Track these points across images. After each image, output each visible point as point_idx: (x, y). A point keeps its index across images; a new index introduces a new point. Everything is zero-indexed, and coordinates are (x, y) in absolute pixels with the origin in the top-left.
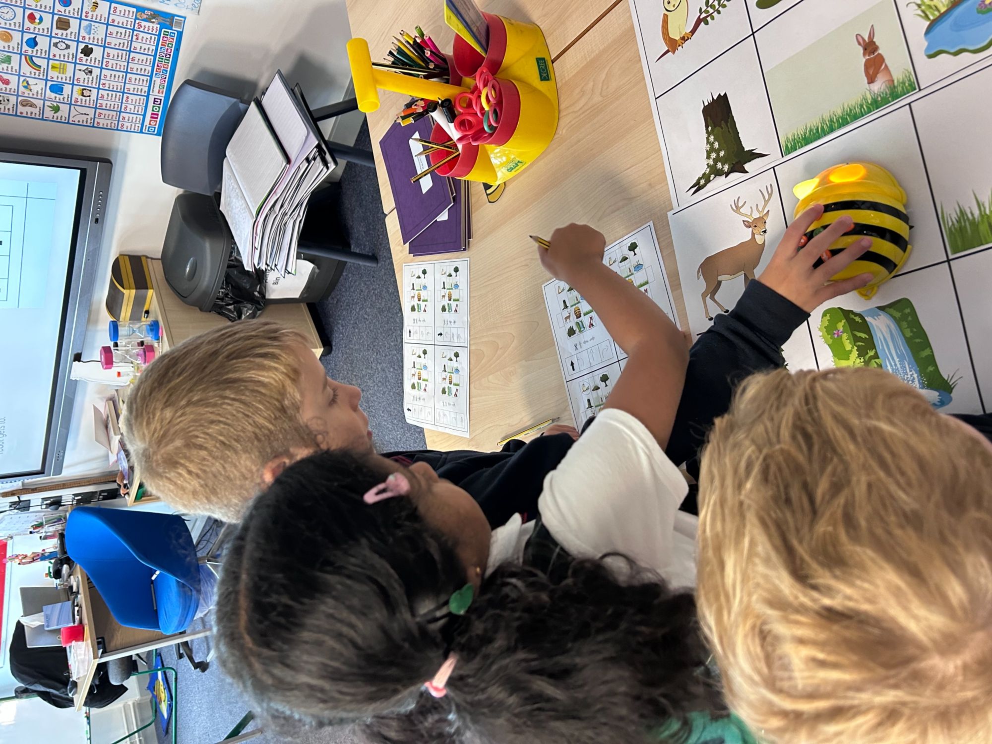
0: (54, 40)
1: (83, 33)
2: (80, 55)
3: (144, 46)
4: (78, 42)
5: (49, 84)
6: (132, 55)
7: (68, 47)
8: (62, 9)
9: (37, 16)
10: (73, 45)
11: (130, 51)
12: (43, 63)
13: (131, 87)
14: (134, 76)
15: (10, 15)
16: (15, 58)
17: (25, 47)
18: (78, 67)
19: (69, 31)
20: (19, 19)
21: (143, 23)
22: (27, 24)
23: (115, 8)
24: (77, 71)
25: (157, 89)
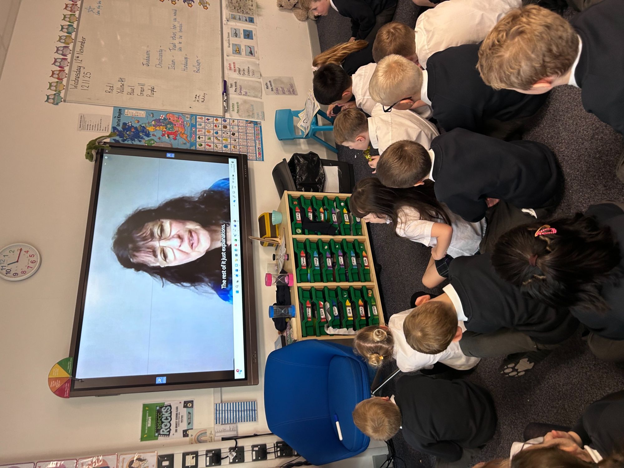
0: (223, 132)
1: (231, 129)
2: (231, 136)
3: (251, 131)
4: (230, 132)
5: (223, 145)
6: (247, 134)
7: (227, 133)
8: (224, 123)
9: (217, 125)
10: (229, 133)
11: (246, 133)
12: (220, 139)
13: (250, 144)
14: (249, 141)
15: (210, 126)
16: (212, 138)
17: (215, 134)
18: (231, 139)
19: (227, 129)
20: (212, 126)
21: (249, 124)
22: (215, 128)
23: (239, 121)
24: (231, 141)
25: (258, 144)
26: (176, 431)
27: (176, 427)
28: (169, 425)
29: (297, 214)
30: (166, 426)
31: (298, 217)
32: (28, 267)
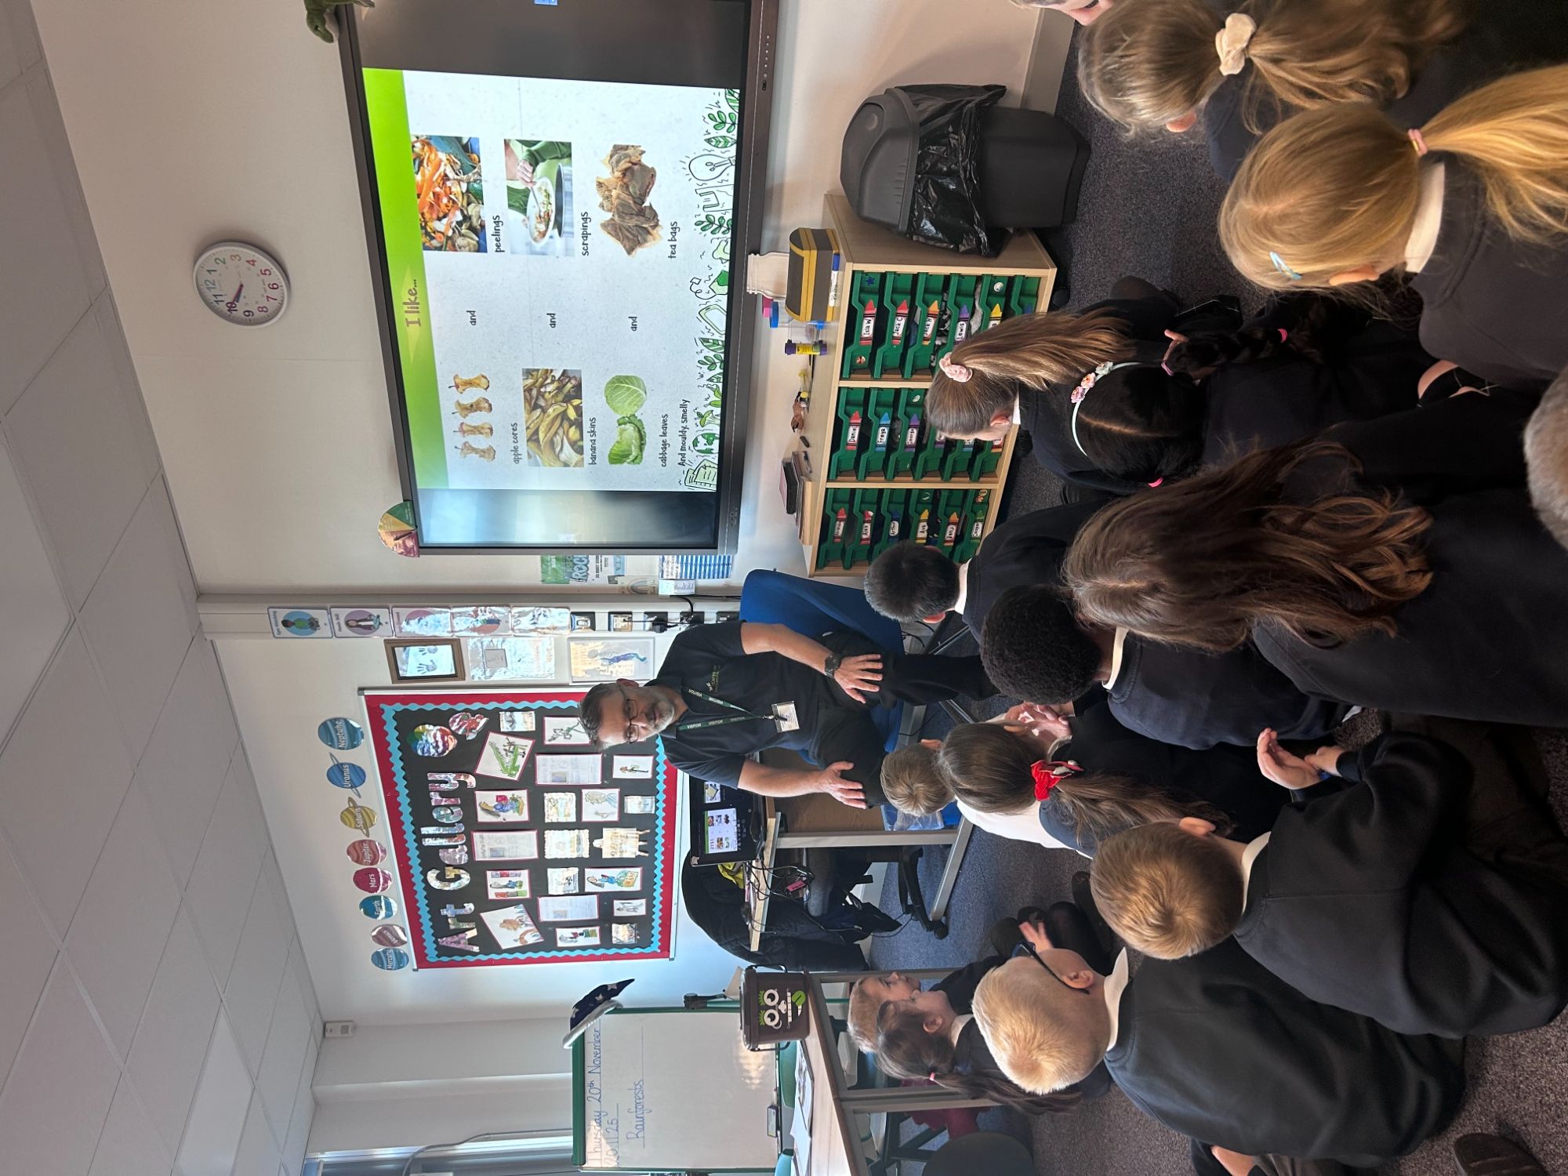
26: (597, 576)
27: (597, 571)
28: (585, 568)
29: (865, 321)
30: (580, 569)
31: (867, 328)
32: (268, 297)
